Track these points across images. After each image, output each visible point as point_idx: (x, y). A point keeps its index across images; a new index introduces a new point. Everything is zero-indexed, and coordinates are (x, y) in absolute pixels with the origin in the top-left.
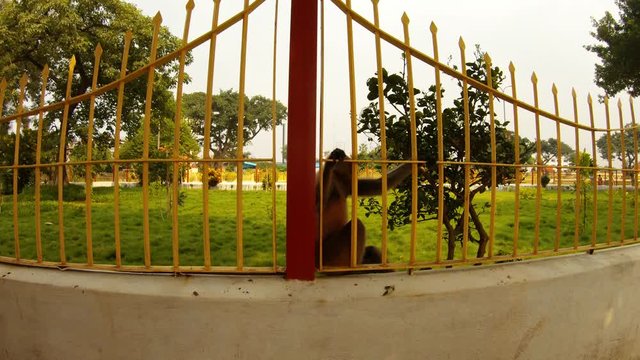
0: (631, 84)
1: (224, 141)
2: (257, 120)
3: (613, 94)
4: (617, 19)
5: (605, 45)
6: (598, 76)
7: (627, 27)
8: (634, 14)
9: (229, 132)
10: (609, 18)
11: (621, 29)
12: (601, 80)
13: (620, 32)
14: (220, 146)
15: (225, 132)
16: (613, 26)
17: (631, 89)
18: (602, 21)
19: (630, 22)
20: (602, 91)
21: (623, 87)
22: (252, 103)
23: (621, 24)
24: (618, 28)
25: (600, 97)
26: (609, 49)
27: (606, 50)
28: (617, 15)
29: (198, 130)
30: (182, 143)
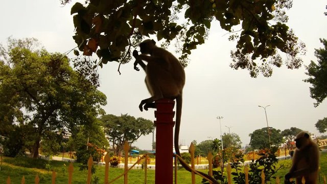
1: (122, 140)
2: (139, 130)
3: (320, 101)
4: (317, 63)
5: (313, 77)
6: (312, 94)
7: (322, 67)
8: (325, 58)
9: (125, 135)
10: (313, 63)
11: (320, 68)
12: (314, 95)
13: (320, 69)
14: (120, 142)
15: (123, 135)
16: (315, 67)
18: (310, 66)
19: (323, 64)
20: (315, 101)
21: (325, 97)
22: (137, 121)
23: (319, 65)
24: (318, 68)
25: (315, 104)
26: (316, 79)
27: (314, 80)
28: (317, 61)
29: (109, 133)
30: (100, 141)
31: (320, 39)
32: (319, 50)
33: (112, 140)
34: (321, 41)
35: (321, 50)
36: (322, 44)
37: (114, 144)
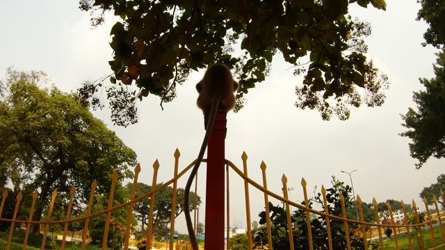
0: (435, 150)
1: (155, 218)
2: (179, 205)
3: (424, 161)
4: (417, 111)
5: (413, 130)
6: (412, 152)
7: (424, 115)
8: (426, 104)
9: (159, 212)
10: (411, 111)
11: (421, 116)
12: (415, 153)
13: (420, 119)
14: (152, 222)
15: (156, 212)
16: (415, 116)
17: (436, 154)
18: (407, 115)
19: (425, 111)
20: (417, 161)
21: (430, 154)
23: (420, 113)
24: (418, 116)
25: (416, 165)
26: (416, 131)
27: (414, 133)
28: (416, 108)
29: (137, 209)
30: (125, 218)
31: (420, 79)
32: (419, 93)
33: (141, 218)
34: (422, 82)
35: (422, 93)
36: (423, 85)
37: (143, 223)
